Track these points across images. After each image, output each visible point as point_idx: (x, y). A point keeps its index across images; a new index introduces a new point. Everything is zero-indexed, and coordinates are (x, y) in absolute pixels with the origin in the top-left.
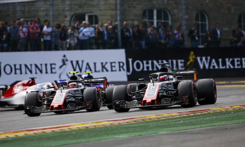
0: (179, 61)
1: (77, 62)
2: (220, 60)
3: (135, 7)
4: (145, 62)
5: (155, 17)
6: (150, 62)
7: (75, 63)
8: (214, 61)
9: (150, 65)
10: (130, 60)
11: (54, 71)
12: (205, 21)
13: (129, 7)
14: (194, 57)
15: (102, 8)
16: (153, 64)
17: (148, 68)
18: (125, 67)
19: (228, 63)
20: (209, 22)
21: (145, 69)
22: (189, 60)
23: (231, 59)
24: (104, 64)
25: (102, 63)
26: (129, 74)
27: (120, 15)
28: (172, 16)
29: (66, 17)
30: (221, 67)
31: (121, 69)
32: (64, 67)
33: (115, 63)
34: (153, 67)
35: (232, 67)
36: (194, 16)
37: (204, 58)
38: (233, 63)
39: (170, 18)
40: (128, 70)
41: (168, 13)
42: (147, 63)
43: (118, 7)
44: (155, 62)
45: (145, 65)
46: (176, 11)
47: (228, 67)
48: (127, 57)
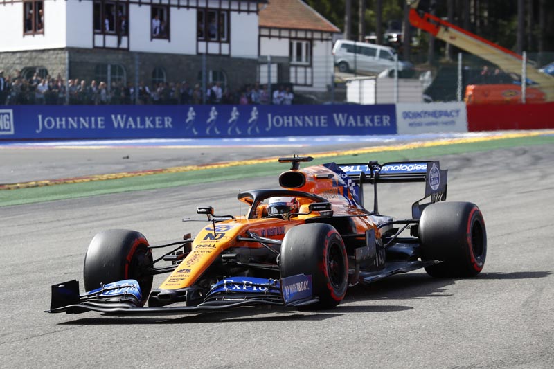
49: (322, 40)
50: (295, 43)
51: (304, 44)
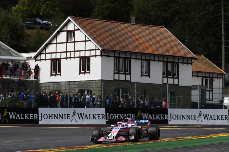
0: (133, 115)
1: (81, 114)
2: (153, 115)
3: (111, 87)
4: (115, 115)
5: (121, 92)
6: (118, 115)
7: (79, 114)
8: (150, 115)
9: (118, 117)
10: (108, 114)
11: (69, 118)
12: (146, 95)
13: (108, 87)
14: (140, 113)
15: (94, 86)
16: (119, 116)
17: (117, 118)
18: (105, 117)
19: (157, 117)
20: (148, 96)
21: (115, 119)
22: (137, 115)
23: (159, 115)
24: (94, 115)
25: (93, 115)
26: (107, 121)
27: (103, 91)
28: (129, 92)
29: (75, 91)
30: (154, 119)
31: (103, 118)
32: (74, 116)
33: (100, 115)
34: (119, 118)
35: (159, 119)
36: (141, 92)
37: (145, 114)
38: (160, 117)
39: (128, 93)
40: (107, 119)
41: (128, 91)
42: (116, 116)
43: (103, 86)
44: (120, 115)
45: (115, 117)
46: (131, 89)
47: (157, 119)
48: (106, 112)
49: (217, 78)
50: (204, 79)
51: (209, 79)
